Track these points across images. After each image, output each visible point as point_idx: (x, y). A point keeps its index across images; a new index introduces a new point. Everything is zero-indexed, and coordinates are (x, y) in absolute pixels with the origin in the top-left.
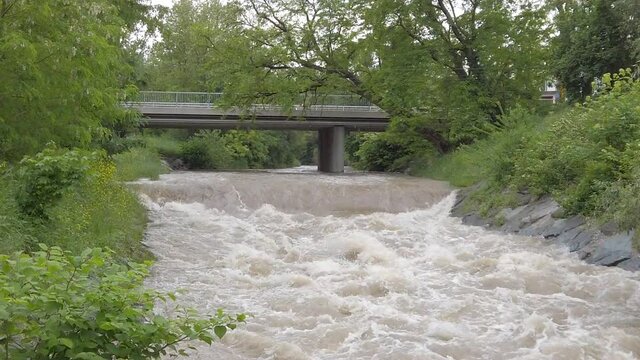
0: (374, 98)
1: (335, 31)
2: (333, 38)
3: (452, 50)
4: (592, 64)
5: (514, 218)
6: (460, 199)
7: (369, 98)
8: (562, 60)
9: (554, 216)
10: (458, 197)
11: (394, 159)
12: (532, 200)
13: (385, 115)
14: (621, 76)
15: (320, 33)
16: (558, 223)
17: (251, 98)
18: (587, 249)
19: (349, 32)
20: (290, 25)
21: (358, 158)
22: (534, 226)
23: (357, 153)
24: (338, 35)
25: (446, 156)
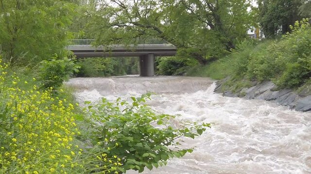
0: (169, 39)
1: (149, 7)
2: (147, 11)
3: (207, 15)
4: (278, 19)
5: (250, 92)
6: (218, 85)
7: (166, 39)
8: (263, 18)
9: (272, 90)
10: (217, 84)
11: (176, 69)
12: (258, 83)
13: (174, 47)
14: (304, 22)
15: (141, 9)
16: (275, 93)
17: (108, 41)
18: (293, 104)
19: (155, 8)
20: (126, 5)
21: (158, 69)
22: (262, 95)
23: (158, 67)
24: (150, 9)
25: (207, 66)
